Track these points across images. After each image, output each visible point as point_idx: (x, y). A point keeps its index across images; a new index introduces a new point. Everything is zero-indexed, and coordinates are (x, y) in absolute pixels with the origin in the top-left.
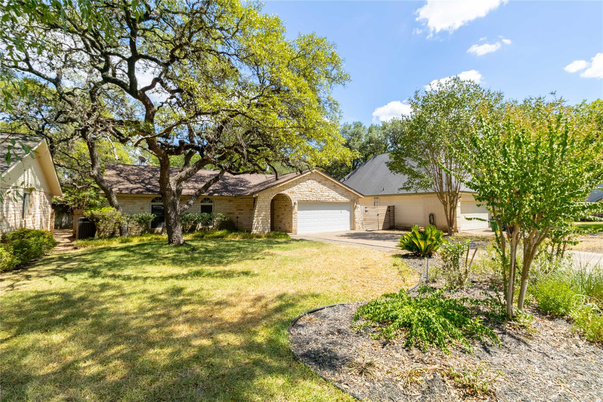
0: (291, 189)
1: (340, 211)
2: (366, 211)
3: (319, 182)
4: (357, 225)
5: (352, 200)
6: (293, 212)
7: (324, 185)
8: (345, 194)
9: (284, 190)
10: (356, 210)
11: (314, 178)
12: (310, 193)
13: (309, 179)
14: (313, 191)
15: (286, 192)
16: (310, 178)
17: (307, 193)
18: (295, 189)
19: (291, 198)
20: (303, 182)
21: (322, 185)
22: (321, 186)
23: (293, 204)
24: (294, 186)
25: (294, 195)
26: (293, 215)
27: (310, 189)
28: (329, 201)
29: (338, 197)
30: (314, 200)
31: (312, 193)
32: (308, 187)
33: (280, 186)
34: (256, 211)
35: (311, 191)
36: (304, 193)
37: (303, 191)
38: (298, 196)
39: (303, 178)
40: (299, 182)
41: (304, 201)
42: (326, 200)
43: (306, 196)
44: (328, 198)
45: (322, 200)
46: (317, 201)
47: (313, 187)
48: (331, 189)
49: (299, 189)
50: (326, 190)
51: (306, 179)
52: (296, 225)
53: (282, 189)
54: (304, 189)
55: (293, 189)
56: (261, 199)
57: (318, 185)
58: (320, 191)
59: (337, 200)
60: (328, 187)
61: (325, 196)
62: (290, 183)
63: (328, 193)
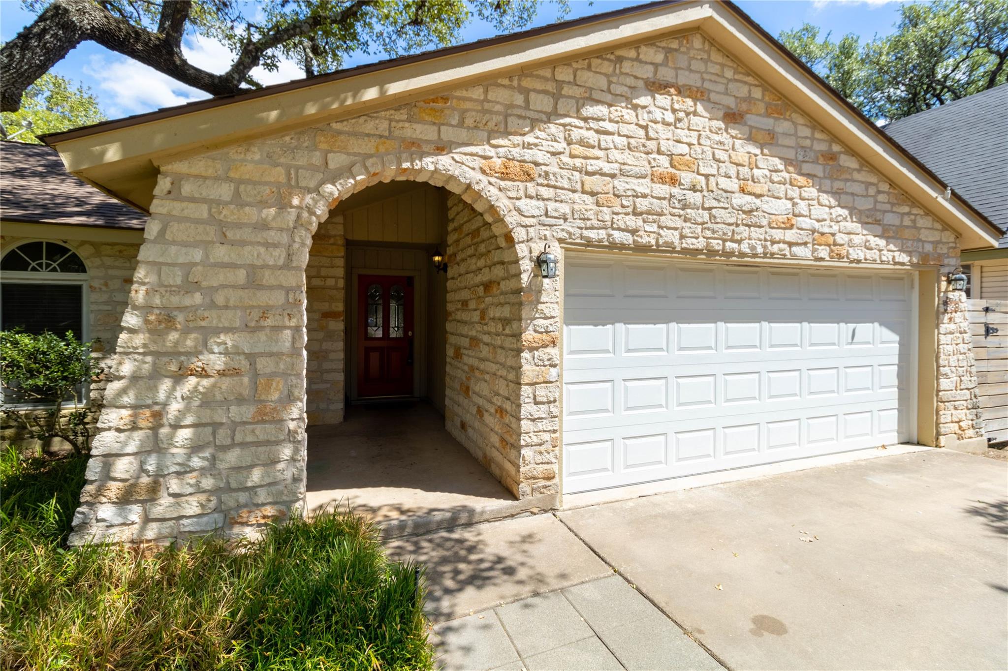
0: (509, 146)
1: (846, 328)
2: (989, 331)
3: (732, 117)
4: (946, 416)
5: (926, 260)
6: (528, 336)
8: (890, 219)
9: (441, 148)
11: (693, 80)
12: (663, 190)
13: (656, 87)
14: (686, 177)
15: (461, 166)
16: (667, 74)
17: (643, 186)
19: (511, 219)
20: (610, 97)
21: (750, 138)
22: (744, 150)
23: (526, 266)
24: (534, 123)
25: (538, 197)
26: (525, 355)
27: (664, 161)
28: (794, 256)
29: (846, 238)
30: (690, 243)
31: (676, 191)
32: (652, 145)
33: (395, 88)
34: (130, 319)
35: (674, 181)
36: (620, 184)
37: (607, 168)
38: (565, 209)
39: (607, 67)
40: (577, 92)
41: (613, 246)
42: (775, 248)
43: (635, 213)
44: (790, 235)
45: (745, 248)
46: (711, 253)
47: (684, 149)
48: (808, 175)
49: (577, 149)
50: (776, 177)
51: (630, 81)
52: (546, 437)
53: (423, 131)
54: (615, 155)
55: (529, 146)
56: (203, 211)
57: (724, 137)
58: (733, 185)
59: (840, 256)
60: (788, 162)
61: (765, 222)
62: (500, 95)
63: (789, 204)
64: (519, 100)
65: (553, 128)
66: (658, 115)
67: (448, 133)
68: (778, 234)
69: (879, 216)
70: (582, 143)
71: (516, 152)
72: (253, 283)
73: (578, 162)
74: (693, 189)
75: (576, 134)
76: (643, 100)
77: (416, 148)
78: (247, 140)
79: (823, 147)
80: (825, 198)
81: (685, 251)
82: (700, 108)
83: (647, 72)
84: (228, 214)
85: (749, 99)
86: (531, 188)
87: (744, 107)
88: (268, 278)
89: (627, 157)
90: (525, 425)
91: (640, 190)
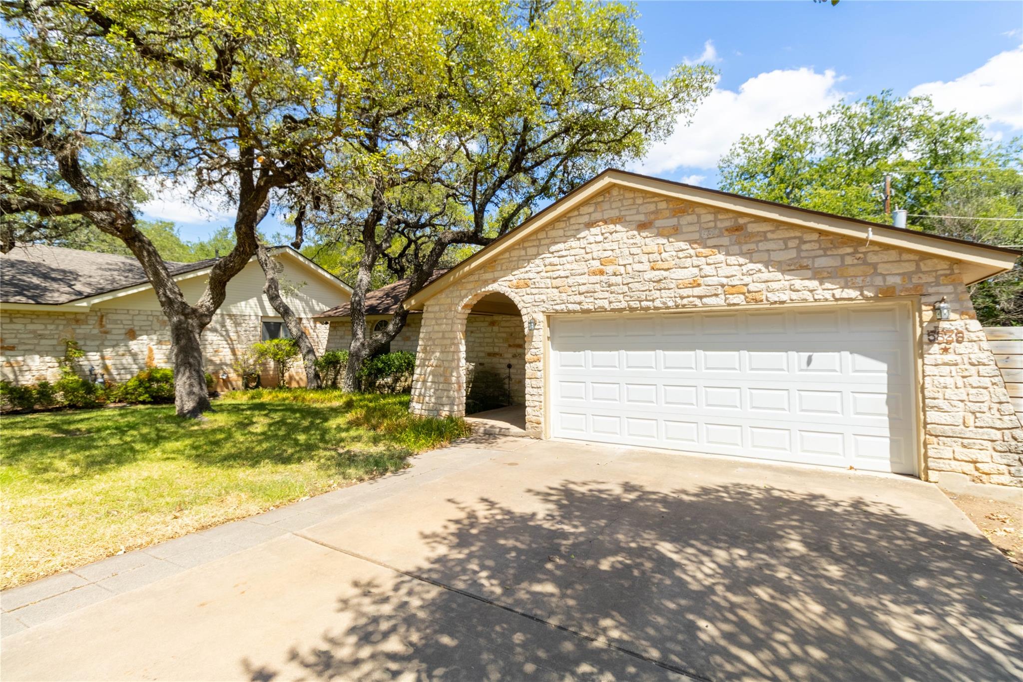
0: (519, 274)
1: (797, 358)
3: (642, 226)
4: (939, 451)
5: (887, 293)
6: (528, 357)
7: (674, 232)
9: (495, 280)
10: (928, 359)
11: (614, 213)
12: (597, 278)
13: (589, 225)
14: (611, 269)
15: (501, 286)
16: (597, 216)
17: (584, 279)
18: (533, 269)
19: (520, 306)
20: (565, 238)
21: (659, 235)
23: (527, 325)
24: (529, 261)
25: (532, 294)
26: (527, 365)
27: (596, 263)
28: (705, 305)
29: (763, 286)
30: (615, 305)
31: (604, 278)
32: (589, 256)
33: (473, 265)
34: (419, 349)
35: (602, 273)
36: (570, 281)
37: (562, 274)
38: (544, 297)
39: (562, 225)
40: (547, 241)
41: (569, 312)
42: (685, 301)
43: (580, 294)
44: (697, 291)
45: (658, 303)
46: (632, 309)
47: (609, 253)
48: (714, 247)
49: (549, 268)
50: (681, 254)
51: (577, 227)
52: (537, 404)
53: (488, 276)
54: (568, 266)
55: (527, 272)
56: (432, 315)
57: (638, 240)
58: (646, 266)
59: (756, 301)
60: (691, 242)
61: (672, 286)
62: (515, 253)
63: (696, 271)
64: (523, 253)
65: (537, 261)
66: (592, 239)
67: (497, 274)
68: (685, 292)
69: (805, 262)
70: (551, 265)
71: (522, 276)
72: (443, 338)
73: (548, 274)
74: (615, 274)
75: (547, 261)
76: (582, 235)
77: (486, 283)
78: (441, 291)
79: (727, 224)
80: (732, 260)
81: (613, 310)
82: (619, 227)
83: (585, 219)
84: (437, 315)
85: (656, 212)
86: (528, 290)
87: (652, 217)
88: (447, 335)
89: (575, 266)
90: (527, 397)
91: (581, 281)
